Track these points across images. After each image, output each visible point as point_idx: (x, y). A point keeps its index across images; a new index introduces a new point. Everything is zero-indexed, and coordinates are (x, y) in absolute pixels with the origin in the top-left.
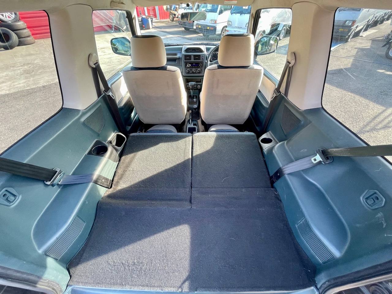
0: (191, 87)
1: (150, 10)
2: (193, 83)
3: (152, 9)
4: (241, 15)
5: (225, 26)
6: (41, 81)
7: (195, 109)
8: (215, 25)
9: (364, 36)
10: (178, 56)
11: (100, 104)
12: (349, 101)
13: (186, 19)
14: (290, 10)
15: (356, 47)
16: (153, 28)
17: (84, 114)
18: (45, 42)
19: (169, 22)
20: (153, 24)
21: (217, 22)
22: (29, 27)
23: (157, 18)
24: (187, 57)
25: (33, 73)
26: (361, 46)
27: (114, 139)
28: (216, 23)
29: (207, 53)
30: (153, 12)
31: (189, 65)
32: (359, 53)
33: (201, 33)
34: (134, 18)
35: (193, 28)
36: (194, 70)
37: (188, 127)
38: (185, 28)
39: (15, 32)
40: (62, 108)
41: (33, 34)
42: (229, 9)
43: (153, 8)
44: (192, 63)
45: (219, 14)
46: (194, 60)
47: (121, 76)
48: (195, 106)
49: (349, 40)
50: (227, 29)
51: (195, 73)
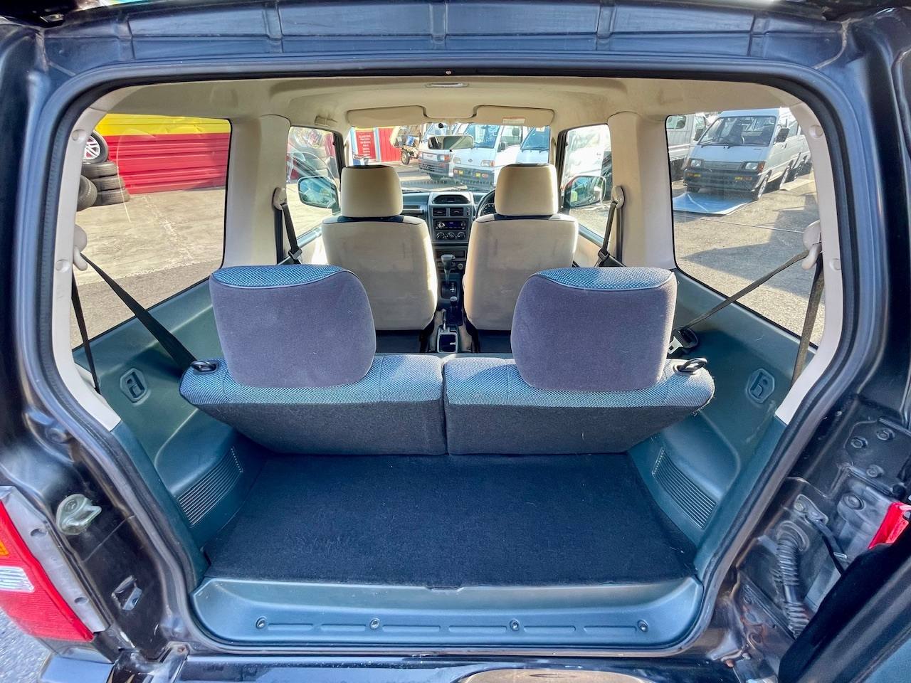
0: (445, 264)
1: (364, 146)
2: (451, 256)
3: (367, 144)
4: (539, 152)
6: (135, 268)
8: (491, 169)
9: (788, 189)
10: (422, 209)
12: (772, 302)
14: (606, 127)
15: (774, 208)
18: (149, 199)
19: (399, 165)
21: (496, 165)
22: (121, 173)
23: (377, 160)
24: (438, 212)
25: (119, 253)
26: (784, 207)
28: (492, 166)
29: (475, 205)
30: (368, 149)
31: (442, 225)
32: (783, 218)
34: (346, 145)
35: (448, 176)
36: (451, 234)
37: (440, 333)
38: (432, 176)
39: (94, 180)
41: (128, 186)
42: (517, 144)
43: (369, 142)
44: (447, 222)
45: (499, 151)
46: (451, 215)
47: (318, 235)
48: (454, 299)
49: (759, 196)
51: (453, 239)
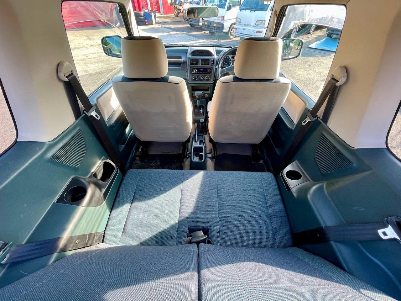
0: (197, 97)
1: (154, 4)
2: (201, 92)
3: (155, 3)
4: (250, 11)
5: (233, 23)
7: (202, 123)
8: (222, 22)
10: (182, 60)
11: (78, 128)
13: (192, 15)
14: (344, 7)
16: (156, 23)
17: (51, 146)
19: (173, 17)
20: (157, 19)
21: (225, 19)
23: (161, 13)
24: (193, 62)
27: (100, 169)
28: (223, 19)
29: (217, 57)
30: (156, 6)
31: (195, 71)
33: (207, 30)
34: (128, 12)
35: (199, 25)
36: (201, 77)
37: (194, 146)
38: (190, 25)
40: (16, 142)
42: (238, 5)
43: (157, 2)
44: (199, 69)
45: (227, 10)
46: (202, 64)
47: (110, 88)
48: (202, 120)
50: (235, 26)
51: (203, 80)
